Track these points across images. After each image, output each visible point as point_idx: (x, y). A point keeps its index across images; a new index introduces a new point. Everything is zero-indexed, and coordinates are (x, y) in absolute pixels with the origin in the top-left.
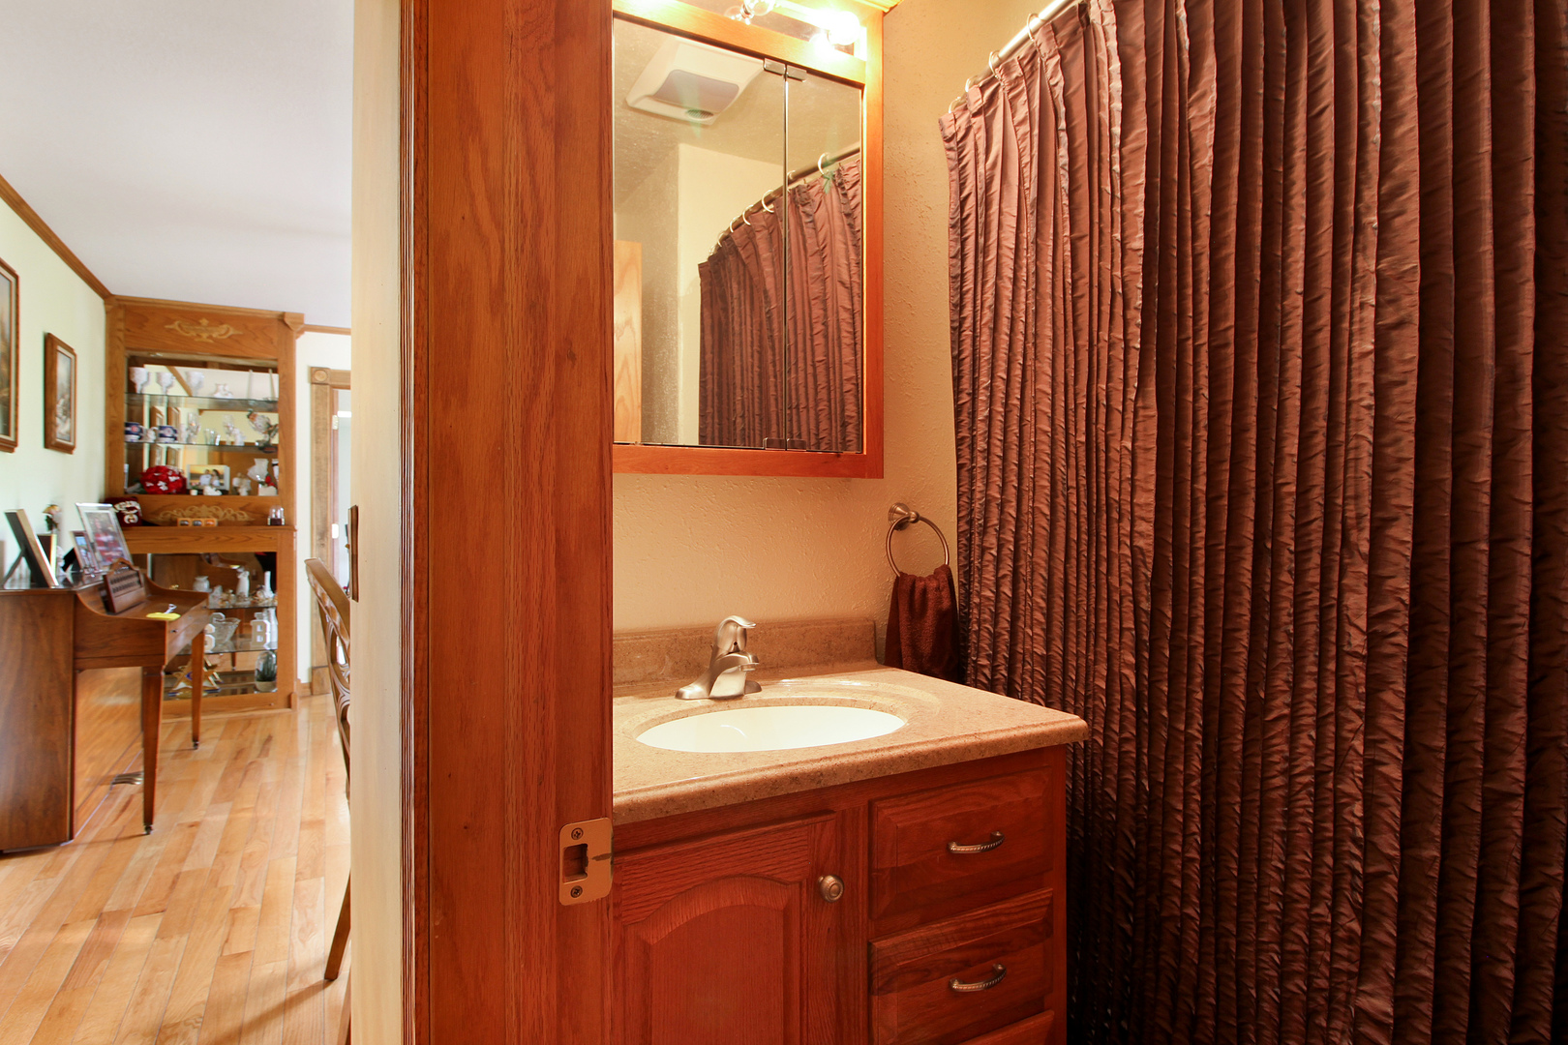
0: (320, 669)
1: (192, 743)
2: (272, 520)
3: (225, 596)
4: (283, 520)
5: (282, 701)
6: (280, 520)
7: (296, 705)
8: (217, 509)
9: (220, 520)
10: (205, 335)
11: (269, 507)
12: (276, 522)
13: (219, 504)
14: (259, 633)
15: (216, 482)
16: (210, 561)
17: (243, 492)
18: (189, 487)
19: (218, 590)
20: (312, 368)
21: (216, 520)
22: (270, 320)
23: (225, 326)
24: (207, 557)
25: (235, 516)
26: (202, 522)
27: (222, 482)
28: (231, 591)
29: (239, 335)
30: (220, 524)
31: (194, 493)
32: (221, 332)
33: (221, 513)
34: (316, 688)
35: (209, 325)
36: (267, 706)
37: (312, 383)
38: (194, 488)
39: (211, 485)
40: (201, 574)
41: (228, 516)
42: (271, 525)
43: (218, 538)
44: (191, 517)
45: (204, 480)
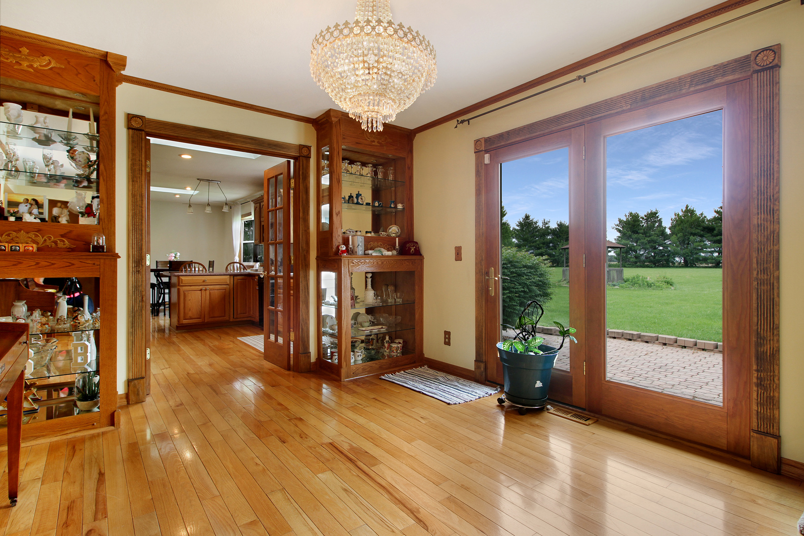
0: (136, 381)
1: (8, 501)
2: (94, 247)
3: (44, 320)
4: (105, 246)
5: (105, 419)
6: (102, 247)
7: (119, 423)
8: (37, 236)
9: (40, 246)
10: (25, 64)
11: (91, 236)
12: (98, 249)
13: (39, 231)
14: (80, 354)
15: (35, 211)
16: (27, 286)
17: (64, 220)
18: (6, 214)
19: (37, 314)
20: (129, 114)
21: (35, 246)
22: (92, 59)
23: (47, 58)
24: (25, 282)
25: (56, 243)
26: (21, 247)
27: (40, 211)
28: (49, 314)
29: (60, 68)
30: (39, 249)
31: (12, 219)
32: (41, 63)
33: (41, 240)
34: (132, 398)
35: (29, 55)
36: (90, 427)
37: (129, 128)
38: (12, 215)
39: (30, 213)
40: (20, 299)
41: (48, 243)
42: (93, 251)
43: (38, 263)
44: (8, 242)
45: (23, 209)
